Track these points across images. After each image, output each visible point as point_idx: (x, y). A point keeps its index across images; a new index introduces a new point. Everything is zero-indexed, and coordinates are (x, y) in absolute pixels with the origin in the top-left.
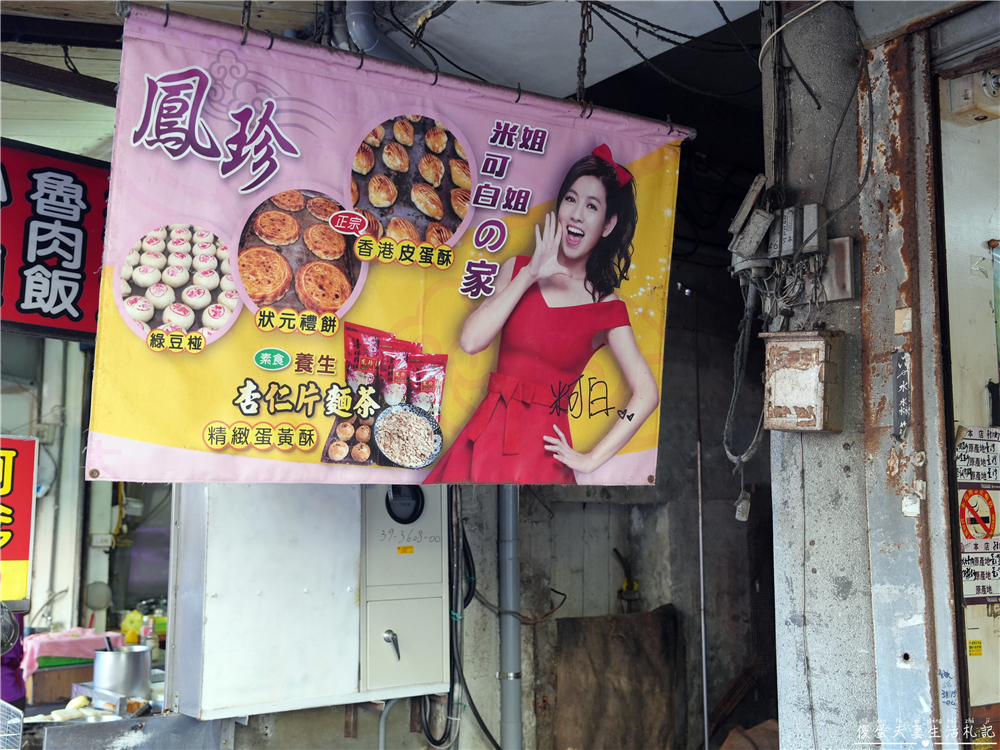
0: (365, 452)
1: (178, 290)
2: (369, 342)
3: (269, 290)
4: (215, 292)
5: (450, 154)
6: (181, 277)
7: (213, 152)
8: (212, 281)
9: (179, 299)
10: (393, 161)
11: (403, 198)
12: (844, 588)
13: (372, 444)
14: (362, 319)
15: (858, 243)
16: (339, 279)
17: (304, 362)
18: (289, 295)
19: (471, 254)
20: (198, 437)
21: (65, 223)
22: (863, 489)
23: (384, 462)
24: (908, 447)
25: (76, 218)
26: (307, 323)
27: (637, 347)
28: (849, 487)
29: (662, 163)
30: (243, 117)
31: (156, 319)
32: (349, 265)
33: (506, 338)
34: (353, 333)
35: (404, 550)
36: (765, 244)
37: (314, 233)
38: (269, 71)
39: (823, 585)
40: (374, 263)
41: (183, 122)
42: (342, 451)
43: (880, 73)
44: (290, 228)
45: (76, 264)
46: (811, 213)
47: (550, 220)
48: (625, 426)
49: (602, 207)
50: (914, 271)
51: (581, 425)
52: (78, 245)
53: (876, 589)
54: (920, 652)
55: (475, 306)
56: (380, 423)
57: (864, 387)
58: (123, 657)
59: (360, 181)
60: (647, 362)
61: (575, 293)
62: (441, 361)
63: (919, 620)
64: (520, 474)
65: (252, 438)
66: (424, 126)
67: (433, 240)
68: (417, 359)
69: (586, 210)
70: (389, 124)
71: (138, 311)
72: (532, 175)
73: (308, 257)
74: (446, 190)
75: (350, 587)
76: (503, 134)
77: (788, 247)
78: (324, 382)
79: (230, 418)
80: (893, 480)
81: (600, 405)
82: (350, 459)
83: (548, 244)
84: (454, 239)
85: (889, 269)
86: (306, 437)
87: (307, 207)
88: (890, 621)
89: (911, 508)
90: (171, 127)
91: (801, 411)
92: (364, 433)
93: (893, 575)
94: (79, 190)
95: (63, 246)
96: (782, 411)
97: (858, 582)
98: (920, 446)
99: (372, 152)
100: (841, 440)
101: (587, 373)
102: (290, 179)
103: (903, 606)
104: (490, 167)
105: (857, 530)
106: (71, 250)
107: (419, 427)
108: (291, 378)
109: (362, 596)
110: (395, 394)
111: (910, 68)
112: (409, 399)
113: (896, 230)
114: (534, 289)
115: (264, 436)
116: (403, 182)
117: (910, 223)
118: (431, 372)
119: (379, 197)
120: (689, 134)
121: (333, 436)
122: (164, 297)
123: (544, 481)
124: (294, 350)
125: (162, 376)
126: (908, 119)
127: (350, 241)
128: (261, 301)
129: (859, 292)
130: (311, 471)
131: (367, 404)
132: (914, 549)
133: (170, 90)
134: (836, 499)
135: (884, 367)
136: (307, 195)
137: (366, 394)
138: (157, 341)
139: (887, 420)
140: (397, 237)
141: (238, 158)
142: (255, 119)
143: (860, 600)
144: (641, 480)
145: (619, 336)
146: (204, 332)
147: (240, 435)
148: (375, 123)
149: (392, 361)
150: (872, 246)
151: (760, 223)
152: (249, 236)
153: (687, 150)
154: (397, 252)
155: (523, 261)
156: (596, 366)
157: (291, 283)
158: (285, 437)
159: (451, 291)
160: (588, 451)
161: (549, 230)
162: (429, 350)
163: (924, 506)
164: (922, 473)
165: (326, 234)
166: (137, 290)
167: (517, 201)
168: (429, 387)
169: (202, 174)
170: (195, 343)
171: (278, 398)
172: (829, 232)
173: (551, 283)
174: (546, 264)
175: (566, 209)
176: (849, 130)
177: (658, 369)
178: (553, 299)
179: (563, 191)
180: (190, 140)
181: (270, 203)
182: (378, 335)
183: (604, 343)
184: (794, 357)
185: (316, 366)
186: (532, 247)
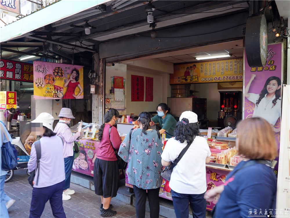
0: (57, 96)
1: (40, 83)
2: (56, 87)
3: (47, 83)
4: (43, 83)
5: (61, 70)
6: (40, 82)
7: (41, 71)
8: (42, 82)
9: (40, 84)
10: (56, 71)
11: (58, 74)
12: (97, 107)
13: (57, 95)
14: (55, 85)
15: (99, 77)
16: (53, 81)
17: (50, 89)
18: (49, 83)
19: (64, 78)
20: (42, 95)
21: (19, 69)
22: (98, 99)
23: (58, 97)
24: (102, 95)
25: (20, 68)
26: (50, 85)
27: (81, 86)
28: (97, 99)
29: (81, 69)
30: (43, 68)
31: (38, 86)
32: (54, 80)
33: (68, 86)
34: (55, 86)
35: (57, 104)
36: (91, 76)
37: (50, 77)
38: (45, 64)
39: (95, 107)
40: (56, 80)
41: (39, 69)
42: (55, 96)
43: (101, 61)
44: (48, 77)
45: (20, 73)
46: (95, 74)
47: (71, 75)
48: (80, 93)
49: (76, 74)
50: (103, 80)
51: (76, 93)
52: (20, 71)
53: (99, 107)
54: (102, 113)
55: (65, 83)
56: (58, 94)
57: (99, 90)
58: (23, 117)
59: (54, 73)
60: (82, 87)
61: (74, 81)
62: (62, 88)
63: (102, 110)
64: (70, 98)
65: (47, 95)
66: (59, 68)
67: (61, 77)
68: (60, 88)
69: (74, 74)
70: (56, 68)
71: (37, 85)
72: (69, 71)
73: (50, 80)
74: (61, 73)
75: (51, 108)
76: (66, 68)
77: (93, 77)
78: (52, 90)
79: (45, 94)
80: (101, 98)
81: (78, 91)
82: (55, 97)
83: (71, 77)
84: (63, 77)
85: (101, 80)
86: (51, 95)
87: (50, 75)
88: (100, 110)
89: (102, 101)
90: (38, 70)
91: (93, 92)
92: (56, 95)
93: (100, 106)
94: (20, 65)
95: (19, 72)
96: (92, 92)
97: (98, 107)
98: (103, 95)
99: (55, 70)
100: (97, 94)
101: (76, 89)
102: (48, 73)
103: (101, 109)
104: (65, 71)
105: (98, 102)
106: (20, 72)
107: (61, 94)
108: (50, 90)
109: (53, 109)
110: (59, 91)
111: (103, 62)
112: (60, 92)
113: (102, 76)
114: (70, 81)
115: (48, 95)
116: (58, 73)
117: (103, 75)
118: (62, 89)
119: (56, 74)
120: (84, 66)
121: (54, 95)
122: (39, 84)
123: (73, 99)
124: (50, 88)
125: (39, 90)
126: (103, 66)
127: (53, 78)
128: (46, 84)
129: (99, 81)
130: (52, 98)
131: (56, 92)
132: (102, 104)
133: (38, 67)
134: (96, 100)
135: (100, 88)
136: (49, 74)
137: (56, 91)
138: (38, 87)
139: (100, 93)
140: (58, 77)
141: (43, 72)
142: (44, 68)
143: (98, 108)
144: (82, 98)
145: (79, 85)
146: (42, 87)
147: (46, 95)
148: (55, 68)
149: (58, 88)
150: (100, 77)
151: (91, 74)
152: (45, 78)
153: (84, 68)
154: (58, 79)
155: (69, 79)
156: (77, 88)
157: (49, 82)
158: (50, 95)
159: (63, 82)
160: (77, 96)
161: (71, 76)
162: (61, 87)
163: (103, 100)
164: (103, 98)
165: (51, 78)
166: (36, 83)
167: (68, 74)
168: (62, 90)
169: (41, 73)
170: (41, 87)
171: (49, 92)
172: (96, 75)
173: (72, 81)
174: (72, 79)
175: (73, 74)
176: (99, 66)
177: (83, 88)
178: (72, 82)
179: (72, 72)
180: (39, 71)
181: (46, 75)
182: (57, 86)
183: (77, 86)
184: (93, 87)
185: (52, 89)
186: (70, 77)
